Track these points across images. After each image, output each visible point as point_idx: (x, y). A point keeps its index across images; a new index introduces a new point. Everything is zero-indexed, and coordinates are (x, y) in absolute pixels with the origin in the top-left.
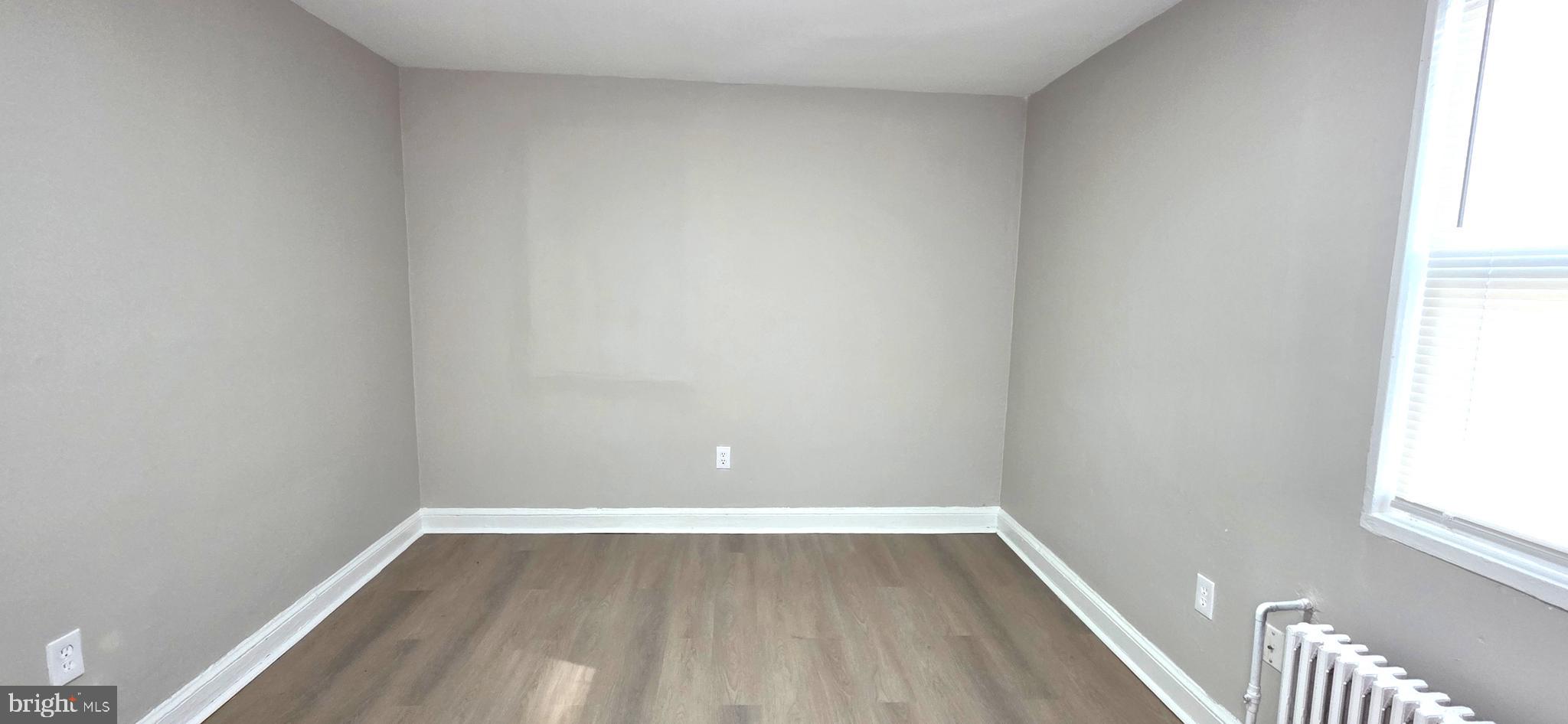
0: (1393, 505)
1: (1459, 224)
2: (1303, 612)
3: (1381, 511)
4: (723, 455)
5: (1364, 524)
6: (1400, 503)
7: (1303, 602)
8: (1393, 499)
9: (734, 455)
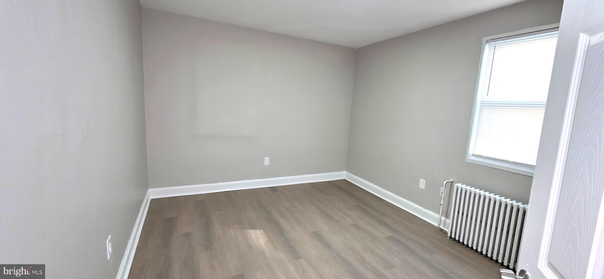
0: (472, 156)
1: (487, 95)
2: (450, 183)
3: (469, 158)
4: (267, 161)
5: (466, 160)
6: (473, 155)
7: (451, 180)
8: (472, 154)
9: (270, 160)
